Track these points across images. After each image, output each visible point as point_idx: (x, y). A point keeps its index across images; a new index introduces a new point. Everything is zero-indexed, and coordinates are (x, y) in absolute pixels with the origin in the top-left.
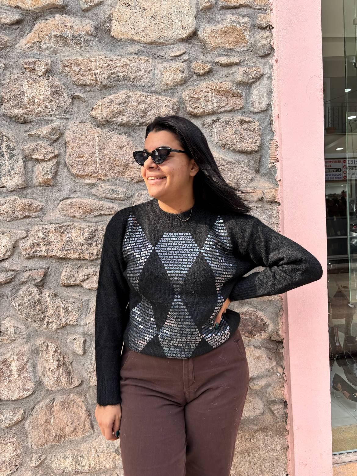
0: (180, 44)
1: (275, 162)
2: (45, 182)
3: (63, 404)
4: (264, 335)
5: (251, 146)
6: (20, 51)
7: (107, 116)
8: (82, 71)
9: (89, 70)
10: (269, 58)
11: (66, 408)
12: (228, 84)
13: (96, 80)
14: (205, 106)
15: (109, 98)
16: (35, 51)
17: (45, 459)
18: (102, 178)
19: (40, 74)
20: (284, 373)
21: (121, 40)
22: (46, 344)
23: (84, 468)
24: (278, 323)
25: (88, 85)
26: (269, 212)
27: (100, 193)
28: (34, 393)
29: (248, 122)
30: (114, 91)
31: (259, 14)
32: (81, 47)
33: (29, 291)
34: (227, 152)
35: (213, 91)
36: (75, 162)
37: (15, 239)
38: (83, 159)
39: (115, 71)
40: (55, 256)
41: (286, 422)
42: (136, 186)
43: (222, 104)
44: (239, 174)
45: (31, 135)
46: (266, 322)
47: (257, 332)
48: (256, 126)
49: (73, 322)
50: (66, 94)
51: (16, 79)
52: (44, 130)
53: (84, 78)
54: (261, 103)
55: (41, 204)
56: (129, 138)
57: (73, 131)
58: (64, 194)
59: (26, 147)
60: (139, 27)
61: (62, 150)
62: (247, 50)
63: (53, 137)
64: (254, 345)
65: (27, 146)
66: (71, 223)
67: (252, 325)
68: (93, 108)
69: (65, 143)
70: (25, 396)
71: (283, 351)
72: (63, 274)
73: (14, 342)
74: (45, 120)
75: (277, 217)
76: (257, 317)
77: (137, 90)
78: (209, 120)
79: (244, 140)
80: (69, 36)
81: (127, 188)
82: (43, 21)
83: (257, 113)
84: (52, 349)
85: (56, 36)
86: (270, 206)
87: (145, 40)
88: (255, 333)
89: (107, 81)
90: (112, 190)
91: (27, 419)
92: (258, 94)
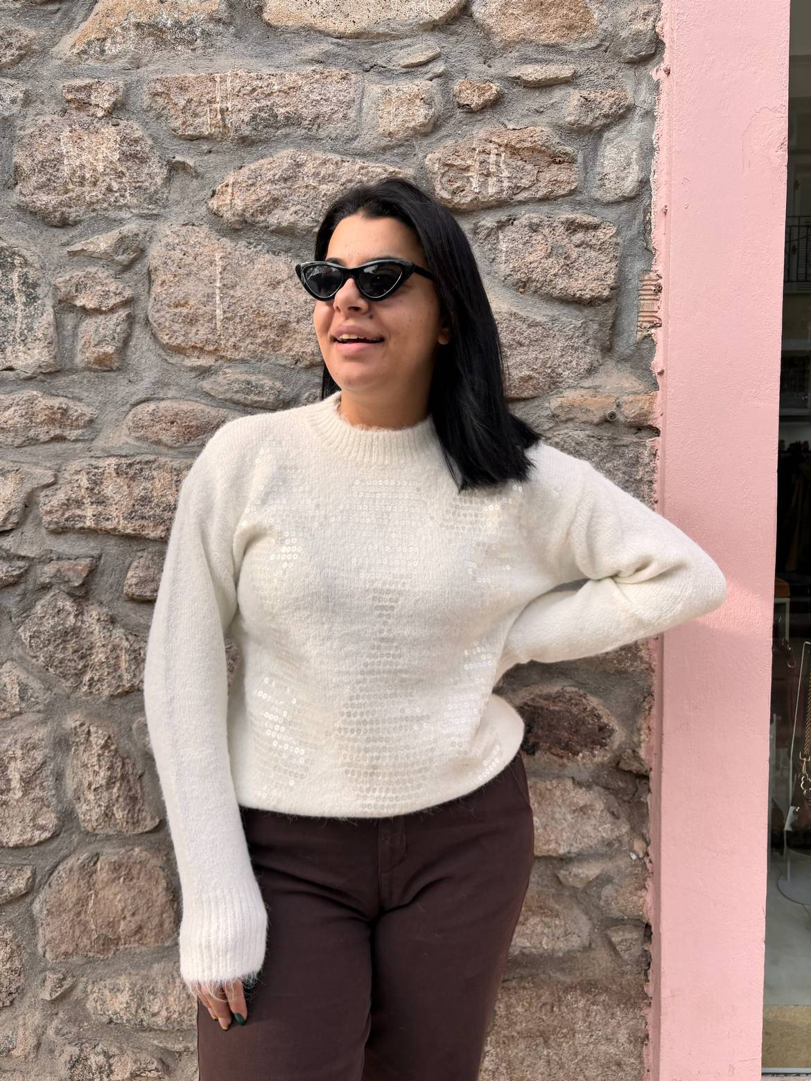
0: (426, 36)
1: (655, 326)
2: (100, 361)
3: (116, 867)
4: (601, 756)
5: (590, 286)
6: (59, 62)
7: (244, 211)
8: (194, 105)
9: (210, 102)
10: (649, 67)
11: (122, 879)
12: (540, 132)
13: (225, 126)
14: (480, 186)
15: (253, 167)
16: (91, 62)
17: (72, 988)
18: (228, 355)
19: (100, 114)
20: (647, 854)
21: (286, 30)
22: (85, 728)
23: (154, 1019)
24: (639, 730)
25: (207, 138)
26: (629, 453)
27: (221, 389)
28: (55, 836)
29: (587, 227)
30: (264, 151)
32: (193, 50)
33: (55, 606)
34: (530, 300)
35: (502, 149)
36: (167, 316)
37: (28, 487)
38: (185, 311)
39: (269, 103)
40: (115, 529)
41: (646, 975)
42: (304, 376)
43: (523, 181)
44: (558, 354)
45: (73, 254)
46: (607, 725)
47: (582, 746)
48: (608, 236)
50: (156, 160)
51: (48, 125)
52: (102, 242)
53: (198, 120)
54: (623, 179)
55: (89, 411)
57: (168, 245)
58: (142, 388)
59: (60, 280)
61: (142, 289)
62: (594, 48)
63: (122, 258)
64: (573, 778)
65: (64, 278)
66: (152, 458)
67: (571, 728)
68: (214, 193)
69: (149, 273)
70: (37, 841)
71: (649, 799)
72: (130, 574)
73: (19, 718)
74: (107, 218)
75: (652, 465)
76: (585, 709)
77: (317, 149)
78: (488, 221)
79: (576, 272)
80: (169, 25)
81: (283, 380)
83: (612, 203)
84: (97, 740)
85: (138, 26)
86: (633, 436)
87: (342, 29)
88: (578, 748)
89: (250, 128)
90: (249, 383)
91: (38, 892)
92: (615, 156)
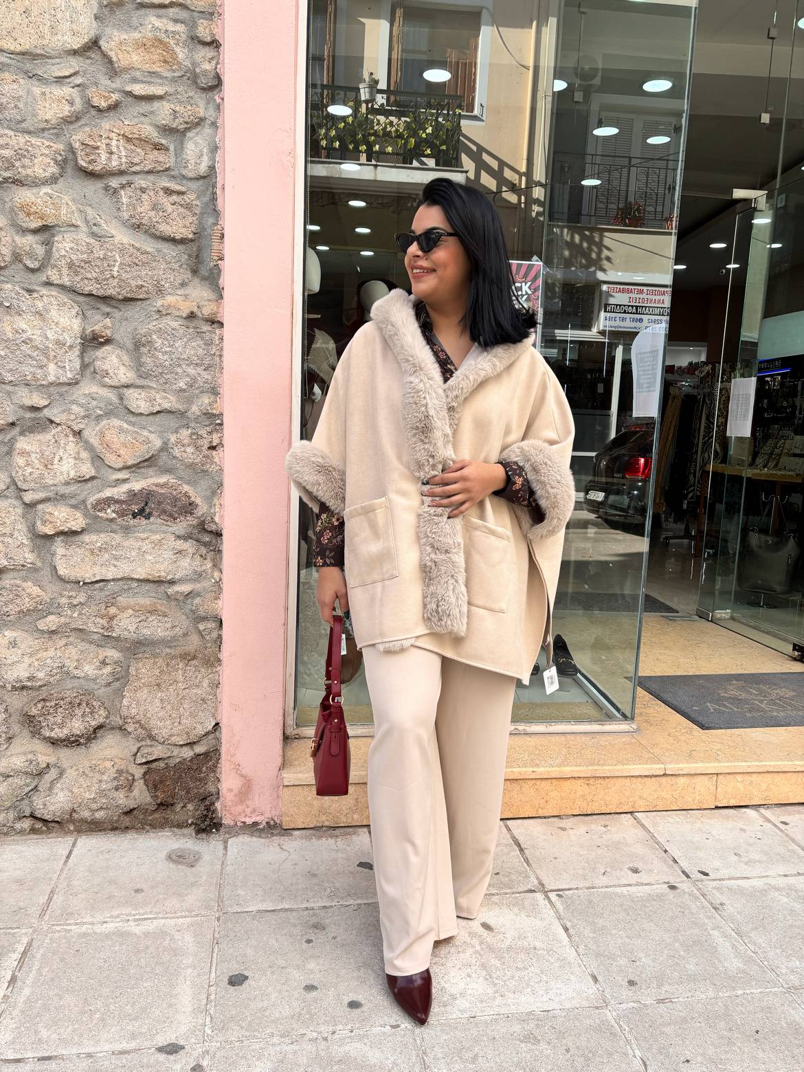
0: (70, 58)
1: (219, 260)
4: (192, 521)
5: (180, 231)
10: (215, 93)
12: (145, 129)
14: (107, 160)
20: (220, 580)
24: (215, 505)
26: (207, 337)
29: (178, 193)
31: (201, 21)
34: (144, 237)
35: (121, 137)
41: (219, 648)
43: (135, 159)
44: (161, 272)
46: (195, 502)
47: (179, 514)
48: (191, 200)
54: (199, 164)
62: (180, 77)
64: (175, 534)
67: (172, 503)
75: (221, 345)
76: (181, 492)
78: (114, 183)
79: (171, 221)
83: (193, 179)
86: (208, 327)
87: (12, 48)
92: (195, 149)
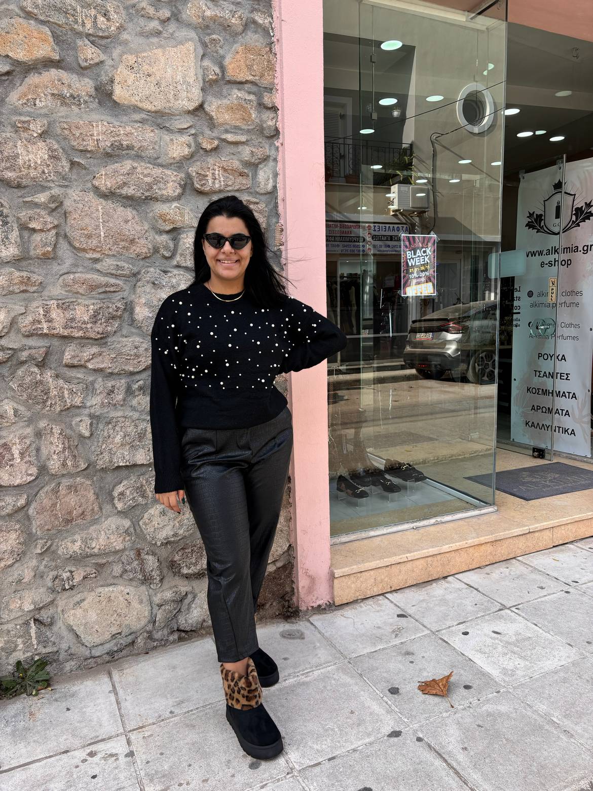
0: (186, 116)
1: (281, 245)
2: (44, 254)
3: (69, 487)
6: (10, 107)
7: (111, 187)
8: (83, 136)
9: (91, 135)
10: (274, 140)
11: (73, 492)
13: (98, 147)
14: (212, 183)
16: (29, 109)
18: (106, 252)
19: (35, 135)
21: (124, 105)
22: (50, 426)
23: (93, 551)
25: (89, 151)
27: (105, 269)
28: (37, 478)
29: (254, 203)
30: (117, 160)
31: (266, 94)
32: (80, 109)
33: (30, 371)
35: (220, 168)
36: (78, 234)
37: (13, 315)
38: (86, 232)
39: (119, 139)
40: (58, 334)
42: (142, 263)
43: (229, 182)
45: (27, 202)
48: (262, 207)
49: (78, 404)
50: (65, 159)
51: (9, 138)
52: (42, 198)
53: (85, 143)
54: (267, 185)
55: (40, 279)
56: (134, 212)
57: (74, 201)
58: (65, 268)
59: (21, 214)
60: (143, 94)
61: (62, 221)
62: (253, 129)
63: (53, 206)
65: (23, 214)
66: (75, 300)
68: (94, 177)
70: (28, 481)
72: (67, 354)
73: (15, 425)
74: (42, 186)
77: (142, 161)
80: (68, 96)
81: (133, 264)
82: (36, 75)
83: (263, 194)
84: (57, 430)
85: (53, 94)
87: (149, 109)
89: (110, 149)
90: (117, 266)
91: (30, 505)
92: (263, 175)
